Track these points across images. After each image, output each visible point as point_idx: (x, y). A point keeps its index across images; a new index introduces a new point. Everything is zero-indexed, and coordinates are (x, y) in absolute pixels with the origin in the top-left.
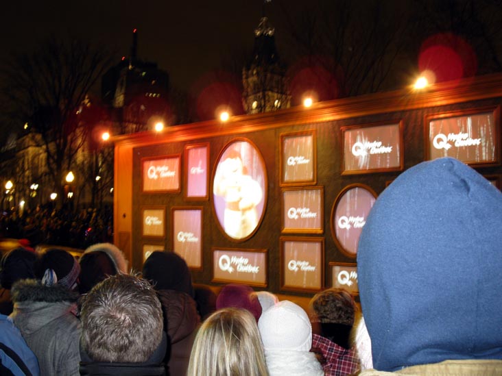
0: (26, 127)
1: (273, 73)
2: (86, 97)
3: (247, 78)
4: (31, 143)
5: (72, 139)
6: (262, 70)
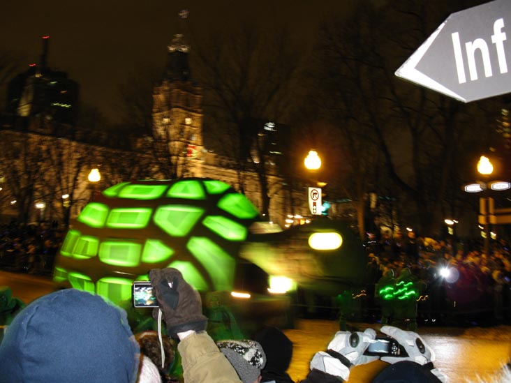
1: (186, 90)
3: (158, 94)
6: (174, 86)
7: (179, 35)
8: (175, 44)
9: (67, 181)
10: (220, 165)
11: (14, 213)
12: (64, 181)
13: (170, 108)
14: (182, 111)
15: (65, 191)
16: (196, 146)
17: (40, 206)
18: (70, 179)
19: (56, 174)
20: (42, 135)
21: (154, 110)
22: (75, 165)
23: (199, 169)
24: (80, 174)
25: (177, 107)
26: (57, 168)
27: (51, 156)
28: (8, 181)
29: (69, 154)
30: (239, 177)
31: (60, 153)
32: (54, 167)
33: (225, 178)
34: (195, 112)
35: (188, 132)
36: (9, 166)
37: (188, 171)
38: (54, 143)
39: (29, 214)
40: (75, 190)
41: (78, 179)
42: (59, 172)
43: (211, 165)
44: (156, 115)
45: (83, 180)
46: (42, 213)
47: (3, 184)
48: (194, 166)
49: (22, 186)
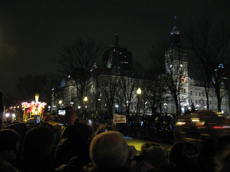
0: (69, 77)
1: (179, 51)
2: (95, 64)
3: (167, 54)
4: (71, 84)
5: (88, 82)
6: (174, 50)
7: (175, 27)
8: (173, 31)
9: (128, 95)
10: (197, 85)
11: (106, 109)
12: (126, 95)
13: (172, 60)
14: (179, 61)
15: (127, 99)
16: (186, 77)
17: (117, 106)
18: (129, 94)
19: (123, 92)
20: (117, 75)
21: (166, 62)
22: (131, 87)
23: (187, 87)
24: (133, 91)
25: (176, 59)
26: (123, 89)
27: (121, 84)
28: (103, 95)
29: (129, 83)
30: (206, 91)
31: (125, 82)
32: (122, 88)
33: (200, 91)
34: (184, 61)
35: (181, 70)
36: (103, 89)
37: (182, 89)
38: (122, 78)
39: (112, 110)
40: (132, 99)
41: (133, 94)
42: (124, 91)
43: (193, 85)
44: (166, 64)
45: (135, 94)
46: (118, 109)
47: (101, 97)
48: (185, 86)
49: (109, 98)
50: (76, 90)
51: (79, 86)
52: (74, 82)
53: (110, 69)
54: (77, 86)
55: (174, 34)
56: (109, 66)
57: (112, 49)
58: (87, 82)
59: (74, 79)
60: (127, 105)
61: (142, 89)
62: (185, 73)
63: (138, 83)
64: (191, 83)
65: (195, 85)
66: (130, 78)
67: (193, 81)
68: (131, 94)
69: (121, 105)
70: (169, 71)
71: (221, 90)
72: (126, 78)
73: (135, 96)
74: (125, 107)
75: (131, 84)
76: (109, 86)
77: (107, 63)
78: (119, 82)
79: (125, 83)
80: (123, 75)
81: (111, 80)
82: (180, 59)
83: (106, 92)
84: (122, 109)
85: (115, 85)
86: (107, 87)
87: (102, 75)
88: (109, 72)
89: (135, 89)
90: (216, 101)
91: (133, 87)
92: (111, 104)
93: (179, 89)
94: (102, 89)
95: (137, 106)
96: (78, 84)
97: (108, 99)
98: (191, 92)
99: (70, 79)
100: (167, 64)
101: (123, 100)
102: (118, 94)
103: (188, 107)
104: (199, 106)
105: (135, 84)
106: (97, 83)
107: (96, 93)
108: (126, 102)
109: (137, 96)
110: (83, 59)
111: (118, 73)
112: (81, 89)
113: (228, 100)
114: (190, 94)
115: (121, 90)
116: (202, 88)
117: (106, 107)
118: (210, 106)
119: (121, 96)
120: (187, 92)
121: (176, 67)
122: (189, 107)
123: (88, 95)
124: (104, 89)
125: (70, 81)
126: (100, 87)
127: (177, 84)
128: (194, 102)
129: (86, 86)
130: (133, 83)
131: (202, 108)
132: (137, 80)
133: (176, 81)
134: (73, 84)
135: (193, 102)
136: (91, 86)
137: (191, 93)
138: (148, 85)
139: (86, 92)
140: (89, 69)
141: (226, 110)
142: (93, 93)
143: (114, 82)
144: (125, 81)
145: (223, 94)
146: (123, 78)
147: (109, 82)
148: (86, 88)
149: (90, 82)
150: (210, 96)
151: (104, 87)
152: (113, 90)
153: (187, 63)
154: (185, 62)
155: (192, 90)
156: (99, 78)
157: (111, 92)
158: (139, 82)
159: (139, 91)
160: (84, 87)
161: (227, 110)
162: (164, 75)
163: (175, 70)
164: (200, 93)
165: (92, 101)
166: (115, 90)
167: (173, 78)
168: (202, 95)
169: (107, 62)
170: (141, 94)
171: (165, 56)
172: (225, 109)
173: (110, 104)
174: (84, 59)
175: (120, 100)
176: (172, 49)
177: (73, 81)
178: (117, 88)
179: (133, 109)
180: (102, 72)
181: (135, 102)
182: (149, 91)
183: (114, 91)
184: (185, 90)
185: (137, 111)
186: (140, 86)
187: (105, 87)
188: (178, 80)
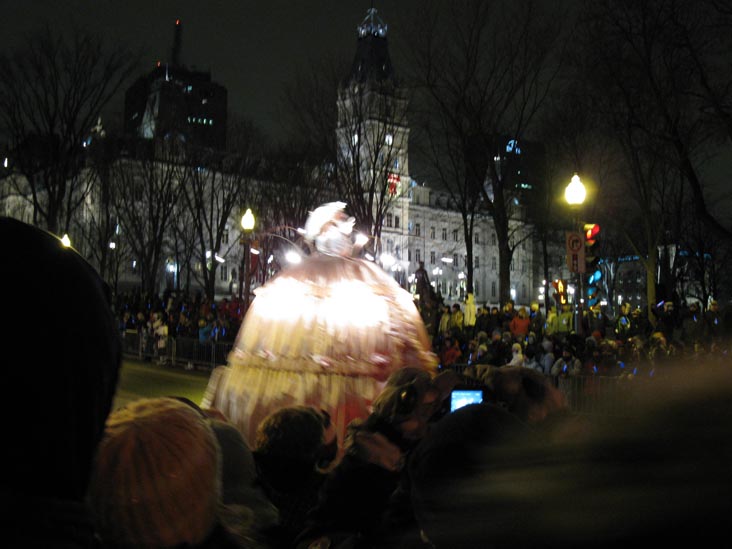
0: (6, 164)
1: (384, 92)
2: (99, 122)
3: (344, 99)
4: (12, 190)
5: (72, 185)
6: (367, 87)
7: (373, 10)
8: (368, 23)
9: (210, 230)
10: (437, 205)
11: (136, 279)
12: (205, 231)
13: (360, 120)
14: (381, 124)
15: (208, 245)
16: (402, 178)
17: (172, 268)
18: (215, 227)
19: (195, 220)
20: (174, 164)
21: (339, 124)
22: (221, 206)
23: (406, 212)
24: (229, 220)
25: (371, 118)
26: (195, 212)
27: (186, 194)
28: (126, 231)
29: (213, 190)
30: (465, 224)
31: (200, 189)
32: (191, 209)
33: (446, 225)
34: (399, 125)
35: (389, 155)
36: (127, 210)
37: (390, 215)
38: (190, 174)
39: (157, 280)
40: (222, 244)
41: (227, 227)
42: (198, 217)
43: (423, 205)
44: (340, 132)
45: (233, 228)
46: (175, 279)
47: (118, 236)
48: (399, 207)
49: (146, 239)
50: (30, 209)
51: (42, 196)
52: (23, 181)
53: (150, 143)
54: (35, 197)
55: (369, 33)
56: (148, 131)
57: (160, 72)
58: (69, 184)
59: (23, 173)
60: (208, 265)
61: (258, 214)
62: (401, 164)
63: (247, 191)
64: (418, 198)
65: (430, 206)
66: (218, 175)
67: (424, 191)
68: (221, 227)
69: (185, 266)
70: (347, 154)
71: (512, 224)
72: (204, 173)
73: (233, 236)
74: (201, 273)
75: (222, 195)
76: (146, 198)
77: (139, 121)
78: (182, 186)
79: (201, 192)
80: (193, 162)
81: (152, 180)
82: (387, 118)
83: (134, 219)
84: (188, 279)
85: (169, 198)
86: (138, 205)
87: (124, 161)
88: (147, 152)
89: (233, 211)
90: (494, 258)
91: (228, 204)
92: (153, 260)
93: (380, 216)
94: (121, 211)
95: (241, 269)
96: (39, 190)
97: (142, 242)
98: (418, 225)
99: (9, 171)
100: (342, 131)
101: (192, 248)
102: (175, 229)
103: (407, 273)
104: (441, 272)
105: (235, 196)
106: (105, 188)
107: (103, 222)
108: (204, 256)
109: (239, 237)
110: (56, 103)
111: (177, 154)
112: (49, 208)
113: (530, 256)
114: (414, 233)
115: (188, 213)
116: (453, 214)
117: (134, 271)
118: (476, 272)
119: (188, 235)
120: (406, 226)
121: (371, 143)
122: (410, 275)
123: (75, 229)
124: (131, 208)
125: (9, 179)
126: (114, 203)
127: (374, 200)
128: (427, 261)
129: (65, 199)
130: (227, 193)
131: (450, 278)
132: (243, 181)
133: (372, 191)
134: (22, 190)
135: (422, 259)
136: (83, 198)
137: (417, 230)
138: (278, 199)
139: (65, 219)
140: (76, 140)
141: (524, 286)
142: (93, 221)
143: (163, 187)
144: (201, 184)
145: (517, 237)
146: (193, 173)
147: (148, 186)
148: (65, 206)
149: (80, 184)
150: (477, 242)
151: (129, 203)
152: (161, 215)
153: (408, 130)
154: (400, 129)
155: (419, 221)
156: (111, 173)
157: (154, 220)
158: (250, 188)
159: (248, 221)
160: (59, 202)
161: (528, 286)
162: (332, 167)
163: (368, 152)
164: (444, 230)
165: (88, 250)
166: (168, 214)
167: (362, 178)
168: (450, 237)
169: (142, 116)
170: (256, 229)
171: (336, 108)
172: (521, 284)
173: (149, 260)
174: (61, 104)
175: (182, 247)
176: (361, 82)
177: (18, 181)
178: (175, 208)
179: (226, 279)
180: (122, 153)
181: (236, 257)
182: (283, 221)
183: (164, 220)
184: (397, 219)
185: (241, 285)
186: (250, 204)
187: (132, 204)
188: (378, 188)
